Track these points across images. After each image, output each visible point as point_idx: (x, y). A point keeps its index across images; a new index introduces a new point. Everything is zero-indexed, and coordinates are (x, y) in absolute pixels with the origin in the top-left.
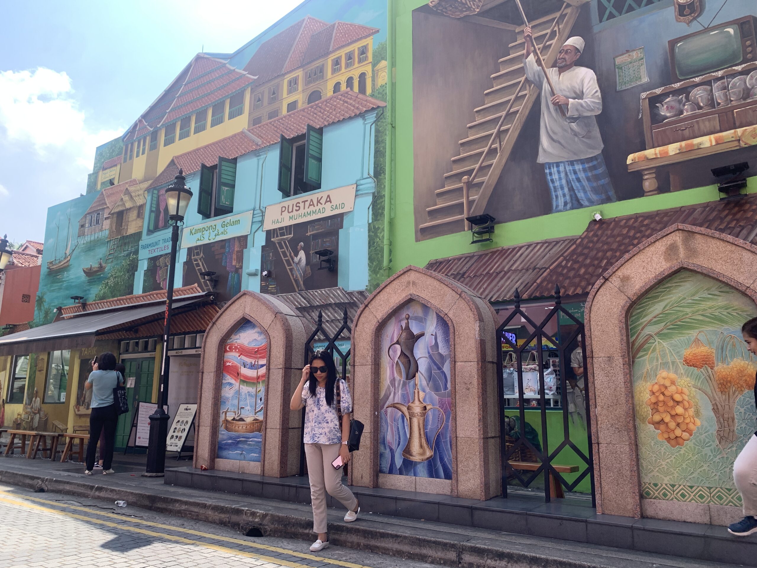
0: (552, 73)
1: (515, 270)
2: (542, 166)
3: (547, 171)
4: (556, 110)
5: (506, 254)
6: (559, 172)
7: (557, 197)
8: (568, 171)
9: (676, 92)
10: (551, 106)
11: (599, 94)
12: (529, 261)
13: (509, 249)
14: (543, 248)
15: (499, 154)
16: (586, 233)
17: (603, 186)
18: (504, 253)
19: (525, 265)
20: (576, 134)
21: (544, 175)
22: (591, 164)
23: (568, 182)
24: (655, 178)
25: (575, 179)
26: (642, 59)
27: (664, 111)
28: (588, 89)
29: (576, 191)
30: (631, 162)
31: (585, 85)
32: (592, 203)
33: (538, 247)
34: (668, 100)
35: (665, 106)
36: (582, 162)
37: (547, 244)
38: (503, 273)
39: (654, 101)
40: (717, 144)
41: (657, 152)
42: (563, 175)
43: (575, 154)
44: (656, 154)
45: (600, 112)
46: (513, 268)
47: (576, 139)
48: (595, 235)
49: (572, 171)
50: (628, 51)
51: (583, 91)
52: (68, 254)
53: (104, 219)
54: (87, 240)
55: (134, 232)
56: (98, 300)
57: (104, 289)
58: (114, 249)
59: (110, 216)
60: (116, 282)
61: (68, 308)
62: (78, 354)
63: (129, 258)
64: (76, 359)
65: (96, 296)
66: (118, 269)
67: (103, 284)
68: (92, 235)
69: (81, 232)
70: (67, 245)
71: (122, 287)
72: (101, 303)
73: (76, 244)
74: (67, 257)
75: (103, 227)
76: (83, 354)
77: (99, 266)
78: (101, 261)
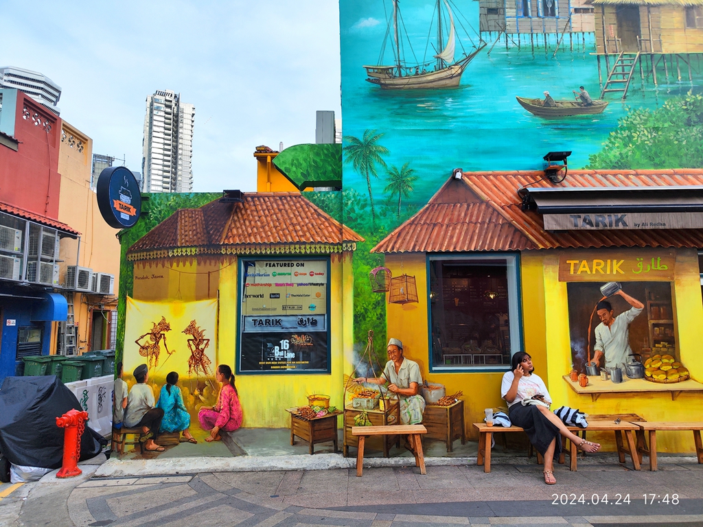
52: (449, 61)
53: (572, 10)
54: (517, 42)
55: (685, 52)
56: (602, 168)
57: (618, 147)
58: (624, 75)
59: (591, 7)
60: (662, 138)
61: (487, 176)
62: (554, 272)
63: (684, 99)
64: (546, 281)
65: (593, 159)
66: (650, 116)
67: (616, 138)
68: (534, 36)
69: (492, 23)
70: (440, 42)
71: (684, 151)
72: (615, 175)
73: (478, 44)
74: (450, 68)
75: (573, 25)
76: (572, 272)
77: (580, 101)
78: (586, 91)
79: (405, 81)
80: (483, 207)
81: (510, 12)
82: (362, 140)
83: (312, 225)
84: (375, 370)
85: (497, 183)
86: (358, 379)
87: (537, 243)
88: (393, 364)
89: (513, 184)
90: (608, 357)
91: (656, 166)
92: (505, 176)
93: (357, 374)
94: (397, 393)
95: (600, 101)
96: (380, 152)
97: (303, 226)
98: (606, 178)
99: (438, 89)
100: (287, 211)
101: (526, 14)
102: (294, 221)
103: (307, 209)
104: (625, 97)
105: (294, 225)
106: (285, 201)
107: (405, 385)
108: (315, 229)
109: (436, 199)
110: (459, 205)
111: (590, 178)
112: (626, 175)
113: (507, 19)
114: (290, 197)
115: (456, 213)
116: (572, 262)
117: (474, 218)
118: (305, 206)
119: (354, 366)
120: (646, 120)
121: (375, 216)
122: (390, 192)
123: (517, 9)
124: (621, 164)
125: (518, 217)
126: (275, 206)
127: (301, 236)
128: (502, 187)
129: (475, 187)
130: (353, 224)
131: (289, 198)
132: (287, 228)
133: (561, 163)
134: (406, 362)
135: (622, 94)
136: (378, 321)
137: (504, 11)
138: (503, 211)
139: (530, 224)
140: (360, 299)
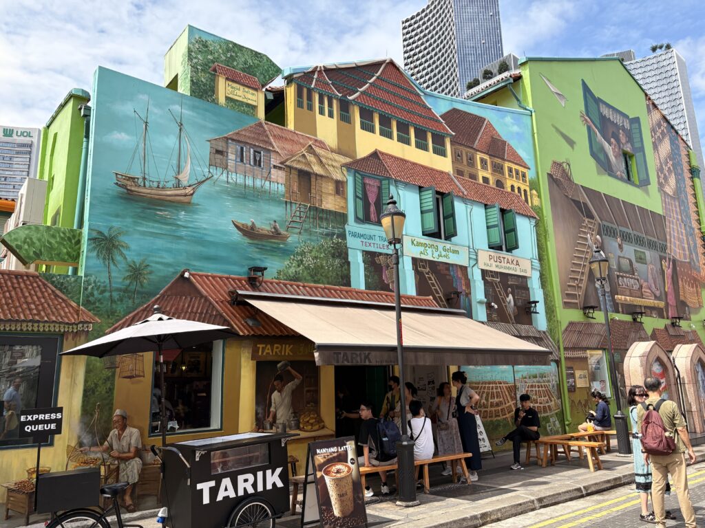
9: (621, 277)
15: (585, 276)
24: (621, 307)
26: (614, 258)
27: (620, 282)
32: (610, 311)
40: (630, 301)
44: (620, 298)
50: (611, 253)
52: (185, 183)
53: (272, 166)
54: (235, 180)
55: (333, 209)
56: (285, 280)
57: (294, 267)
58: (300, 218)
59: (283, 166)
60: (319, 264)
61: (207, 277)
62: (248, 353)
63: (332, 239)
64: (243, 360)
65: (279, 273)
66: (314, 248)
67: (293, 260)
68: (247, 178)
69: (218, 161)
70: (179, 167)
71: (331, 273)
72: (291, 286)
73: (207, 174)
74: (185, 188)
75: (272, 176)
76: (260, 354)
77: (273, 230)
78: (277, 224)
79: (149, 191)
80: (203, 300)
81: (232, 156)
82: (106, 234)
83: (49, 305)
84: (100, 439)
85: (214, 283)
86: (82, 449)
87: (239, 331)
88: (117, 432)
89: (226, 285)
90: (279, 416)
91: (315, 282)
92: (220, 278)
93: (81, 444)
94: (118, 458)
95: (285, 233)
96: (123, 246)
97: (38, 305)
98: (286, 287)
99: (173, 202)
100: (22, 290)
101: (242, 160)
102: (29, 300)
103: (44, 290)
104: (300, 233)
105: (28, 304)
106: (21, 280)
107: (126, 450)
108: (51, 308)
109: (165, 292)
110: (184, 298)
111: (276, 286)
112: (298, 286)
113: (229, 161)
114: (27, 276)
115: (181, 304)
116: (261, 346)
117: (195, 309)
118: (42, 287)
119: (79, 437)
120: (311, 250)
121: (113, 301)
122: (128, 282)
123: (236, 155)
124: (296, 278)
125: (226, 310)
126: (9, 284)
127: (35, 314)
128: (218, 286)
129: (197, 285)
130: (92, 307)
131: (25, 278)
132: (21, 306)
133: (259, 274)
134: (128, 430)
135: (299, 230)
136: (107, 395)
137: (227, 154)
138: (216, 305)
139: (235, 316)
140: (92, 374)
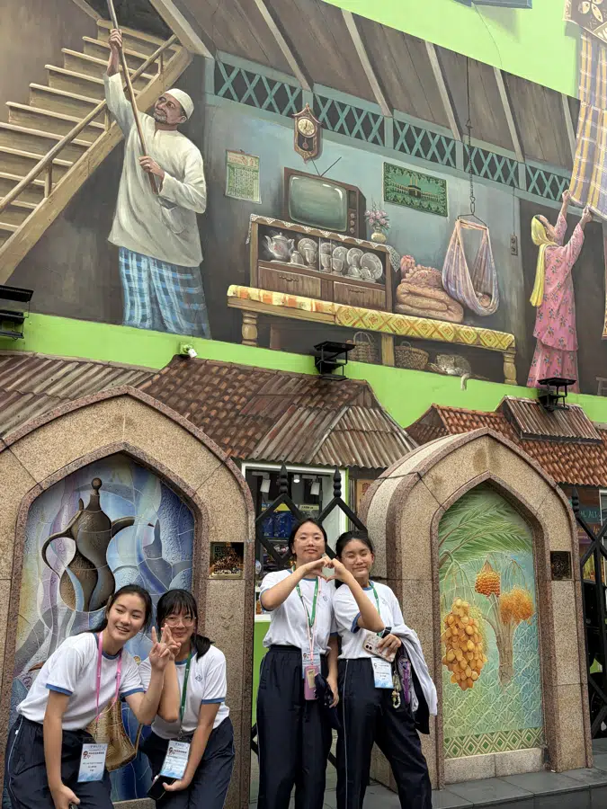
0: (146, 122)
1: (53, 397)
2: (115, 250)
3: (122, 260)
4: (145, 177)
5: (41, 367)
6: (139, 269)
7: (132, 304)
8: (152, 274)
9: (287, 233)
10: (139, 169)
11: (203, 186)
12: (78, 387)
13: (46, 359)
14: (104, 373)
15: (45, 199)
16: (166, 370)
17: (197, 312)
18: (35, 363)
19: (71, 392)
20: (168, 226)
21: (118, 263)
22: (184, 277)
23: (151, 290)
24: (257, 325)
25: (161, 288)
26: (257, 171)
27: (272, 249)
28: (191, 172)
29: (161, 306)
30: (232, 295)
31: (187, 166)
32: (180, 330)
33: (96, 369)
34: (277, 237)
35: (274, 243)
36: (174, 268)
37: (110, 369)
38: (30, 396)
39: (265, 231)
40: (317, 312)
41: (261, 295)
42: (144, 275)
43: (164, 252)
44: (259, 297)
45: (202, 212)
46: (50, 392)
47: (168, 233)
48: (178, 375)
49: (158, 275)
50: (242, 152)
51: (184, 172)
